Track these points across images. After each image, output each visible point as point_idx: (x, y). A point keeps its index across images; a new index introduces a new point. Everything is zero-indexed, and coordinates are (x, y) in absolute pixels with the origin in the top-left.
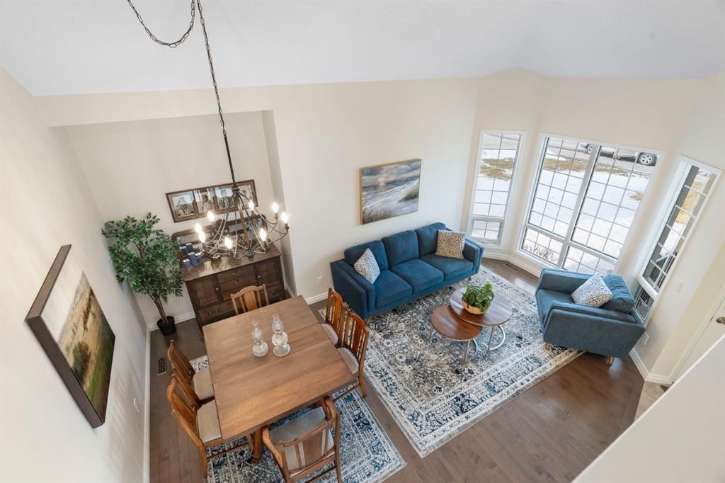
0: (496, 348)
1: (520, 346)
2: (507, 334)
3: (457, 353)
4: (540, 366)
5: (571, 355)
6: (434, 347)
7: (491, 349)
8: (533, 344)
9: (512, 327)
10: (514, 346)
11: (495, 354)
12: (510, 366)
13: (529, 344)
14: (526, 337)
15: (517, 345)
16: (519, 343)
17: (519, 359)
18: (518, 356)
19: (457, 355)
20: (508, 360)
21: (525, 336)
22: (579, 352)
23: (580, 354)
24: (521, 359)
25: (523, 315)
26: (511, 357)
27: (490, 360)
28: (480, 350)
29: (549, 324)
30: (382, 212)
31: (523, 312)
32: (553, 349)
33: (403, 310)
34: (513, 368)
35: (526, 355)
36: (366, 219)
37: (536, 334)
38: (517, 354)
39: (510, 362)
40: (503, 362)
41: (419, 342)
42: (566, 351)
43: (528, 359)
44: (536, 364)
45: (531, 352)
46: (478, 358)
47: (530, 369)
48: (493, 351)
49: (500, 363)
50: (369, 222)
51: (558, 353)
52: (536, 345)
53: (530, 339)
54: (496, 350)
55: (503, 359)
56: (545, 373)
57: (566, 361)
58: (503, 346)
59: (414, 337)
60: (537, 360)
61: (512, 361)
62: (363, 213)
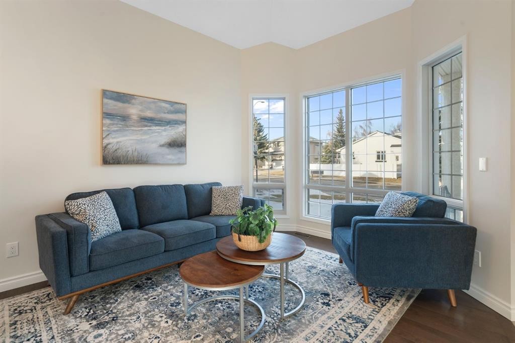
0: (293, 311)
1: (328, 304)
2: (306, 293)
3: (229, 330)
4: (366, 327)
5: (400, 304)
6: (189, 327)
7: (285, 315)
8: (346, 299)
9: (313, 284)
10: (320, 305)
11: (293, 321)
12: (320, 334)
13: (340, 300)
14: (334, 293)
15: (324, 303)
16: (326, 301)
17: (331, 323)
18: (329, 318)
19: (229, 334)
20: (314, 326)
21: (332, 291)
22: (408, 299)
23: (412, 301)
24: (334, 321)
25: (323, 271)
26: (319, 322)
27: (286, 331)
28: (269, 319)
29: (358, 248)
30: (136, 154)
31: (323, 268)
32: (374, 301)
33: (153, 285)
34: (325, 338)
35: (340, 316)
36: (110, 159)
37: (344, 288)
38: (326, 316)
39: (318, 329)
40: (307, 331)
41: (163, 324)
42: (392, 301)
43: (344, 321)
44: (359, 325)
45: (346, 310)
46: (265, 332)
47: (353, 335)
48: (289, 316)
49: (303, 335)
50: (114, 163)
51: (383, 305)
52: (350, 300)
53: (340, 294)
54: (294, 314)
55: (307, 326)
56: (376, 336)
57: (398, 313)
58: (303, 307)
59: (157, 318)
60: (358, 320)
61: (322, 327)
62: (104, 148)
